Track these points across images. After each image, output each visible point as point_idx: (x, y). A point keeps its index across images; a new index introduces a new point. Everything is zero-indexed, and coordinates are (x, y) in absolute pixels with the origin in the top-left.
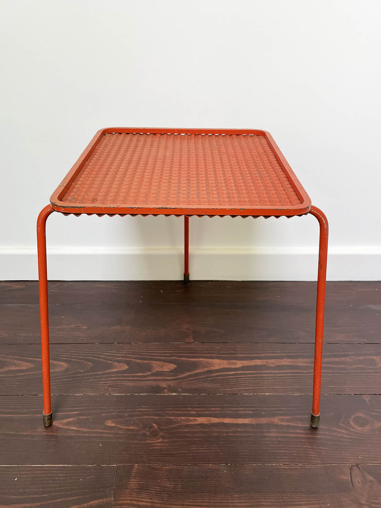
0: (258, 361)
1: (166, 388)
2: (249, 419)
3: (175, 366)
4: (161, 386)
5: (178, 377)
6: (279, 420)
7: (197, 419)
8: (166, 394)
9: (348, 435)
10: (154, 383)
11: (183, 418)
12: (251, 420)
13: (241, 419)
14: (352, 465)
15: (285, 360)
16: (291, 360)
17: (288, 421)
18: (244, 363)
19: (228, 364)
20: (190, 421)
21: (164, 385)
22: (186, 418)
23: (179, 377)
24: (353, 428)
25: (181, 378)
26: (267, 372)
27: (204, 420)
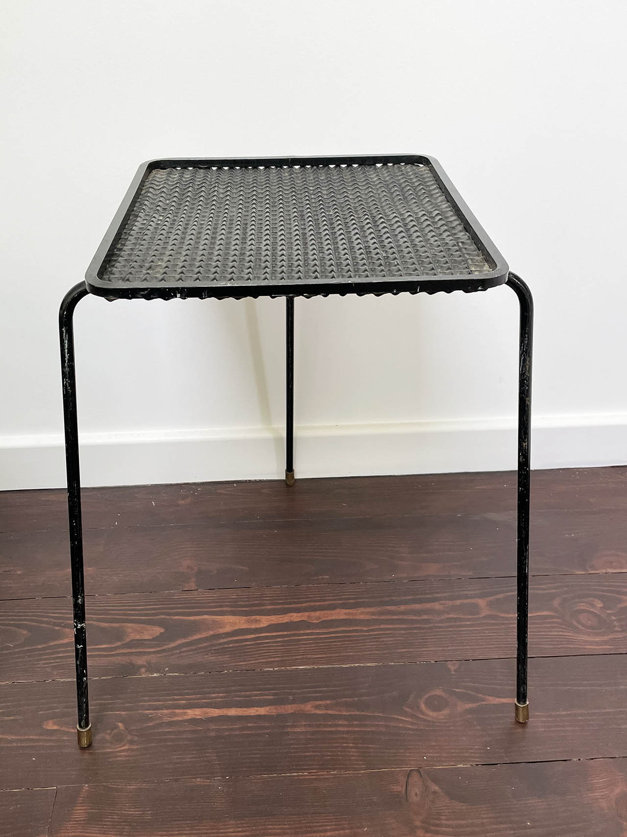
0: (295, 614)
1: (142, 666)
2: (267, 708)
3: (162, 630)
4: (136, 664)
5: (164, 648)
6: (312, 707)
7: (187, 712)
8: (143, 676)
9: (412, 724)
10: (125, 660)
11: (165, 711)
12: (270, 709)
13: (256, 708)
14: (411, 770)
15: (337, 611)
16: (347, 611)
17: (327, 707)
18: (273, 619)
19: (248, 621)
20: (175, 715)
21: (140, 661)
22: (170, 711)
23: (167, 647)
24: (423, 714)
25: (169, 648)
26: (308, 631)
27: (197, 713)
